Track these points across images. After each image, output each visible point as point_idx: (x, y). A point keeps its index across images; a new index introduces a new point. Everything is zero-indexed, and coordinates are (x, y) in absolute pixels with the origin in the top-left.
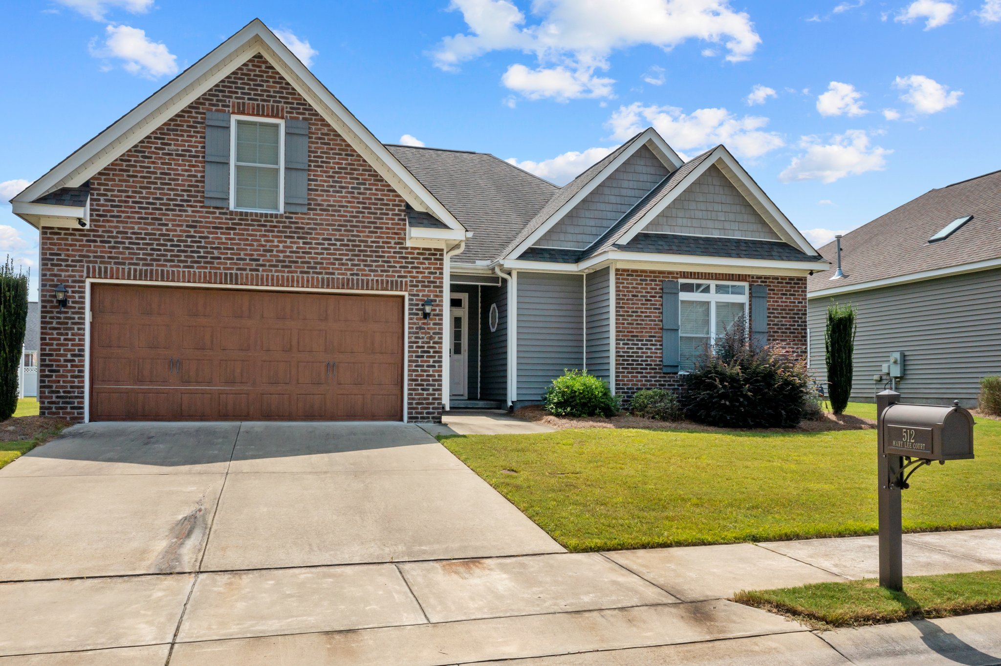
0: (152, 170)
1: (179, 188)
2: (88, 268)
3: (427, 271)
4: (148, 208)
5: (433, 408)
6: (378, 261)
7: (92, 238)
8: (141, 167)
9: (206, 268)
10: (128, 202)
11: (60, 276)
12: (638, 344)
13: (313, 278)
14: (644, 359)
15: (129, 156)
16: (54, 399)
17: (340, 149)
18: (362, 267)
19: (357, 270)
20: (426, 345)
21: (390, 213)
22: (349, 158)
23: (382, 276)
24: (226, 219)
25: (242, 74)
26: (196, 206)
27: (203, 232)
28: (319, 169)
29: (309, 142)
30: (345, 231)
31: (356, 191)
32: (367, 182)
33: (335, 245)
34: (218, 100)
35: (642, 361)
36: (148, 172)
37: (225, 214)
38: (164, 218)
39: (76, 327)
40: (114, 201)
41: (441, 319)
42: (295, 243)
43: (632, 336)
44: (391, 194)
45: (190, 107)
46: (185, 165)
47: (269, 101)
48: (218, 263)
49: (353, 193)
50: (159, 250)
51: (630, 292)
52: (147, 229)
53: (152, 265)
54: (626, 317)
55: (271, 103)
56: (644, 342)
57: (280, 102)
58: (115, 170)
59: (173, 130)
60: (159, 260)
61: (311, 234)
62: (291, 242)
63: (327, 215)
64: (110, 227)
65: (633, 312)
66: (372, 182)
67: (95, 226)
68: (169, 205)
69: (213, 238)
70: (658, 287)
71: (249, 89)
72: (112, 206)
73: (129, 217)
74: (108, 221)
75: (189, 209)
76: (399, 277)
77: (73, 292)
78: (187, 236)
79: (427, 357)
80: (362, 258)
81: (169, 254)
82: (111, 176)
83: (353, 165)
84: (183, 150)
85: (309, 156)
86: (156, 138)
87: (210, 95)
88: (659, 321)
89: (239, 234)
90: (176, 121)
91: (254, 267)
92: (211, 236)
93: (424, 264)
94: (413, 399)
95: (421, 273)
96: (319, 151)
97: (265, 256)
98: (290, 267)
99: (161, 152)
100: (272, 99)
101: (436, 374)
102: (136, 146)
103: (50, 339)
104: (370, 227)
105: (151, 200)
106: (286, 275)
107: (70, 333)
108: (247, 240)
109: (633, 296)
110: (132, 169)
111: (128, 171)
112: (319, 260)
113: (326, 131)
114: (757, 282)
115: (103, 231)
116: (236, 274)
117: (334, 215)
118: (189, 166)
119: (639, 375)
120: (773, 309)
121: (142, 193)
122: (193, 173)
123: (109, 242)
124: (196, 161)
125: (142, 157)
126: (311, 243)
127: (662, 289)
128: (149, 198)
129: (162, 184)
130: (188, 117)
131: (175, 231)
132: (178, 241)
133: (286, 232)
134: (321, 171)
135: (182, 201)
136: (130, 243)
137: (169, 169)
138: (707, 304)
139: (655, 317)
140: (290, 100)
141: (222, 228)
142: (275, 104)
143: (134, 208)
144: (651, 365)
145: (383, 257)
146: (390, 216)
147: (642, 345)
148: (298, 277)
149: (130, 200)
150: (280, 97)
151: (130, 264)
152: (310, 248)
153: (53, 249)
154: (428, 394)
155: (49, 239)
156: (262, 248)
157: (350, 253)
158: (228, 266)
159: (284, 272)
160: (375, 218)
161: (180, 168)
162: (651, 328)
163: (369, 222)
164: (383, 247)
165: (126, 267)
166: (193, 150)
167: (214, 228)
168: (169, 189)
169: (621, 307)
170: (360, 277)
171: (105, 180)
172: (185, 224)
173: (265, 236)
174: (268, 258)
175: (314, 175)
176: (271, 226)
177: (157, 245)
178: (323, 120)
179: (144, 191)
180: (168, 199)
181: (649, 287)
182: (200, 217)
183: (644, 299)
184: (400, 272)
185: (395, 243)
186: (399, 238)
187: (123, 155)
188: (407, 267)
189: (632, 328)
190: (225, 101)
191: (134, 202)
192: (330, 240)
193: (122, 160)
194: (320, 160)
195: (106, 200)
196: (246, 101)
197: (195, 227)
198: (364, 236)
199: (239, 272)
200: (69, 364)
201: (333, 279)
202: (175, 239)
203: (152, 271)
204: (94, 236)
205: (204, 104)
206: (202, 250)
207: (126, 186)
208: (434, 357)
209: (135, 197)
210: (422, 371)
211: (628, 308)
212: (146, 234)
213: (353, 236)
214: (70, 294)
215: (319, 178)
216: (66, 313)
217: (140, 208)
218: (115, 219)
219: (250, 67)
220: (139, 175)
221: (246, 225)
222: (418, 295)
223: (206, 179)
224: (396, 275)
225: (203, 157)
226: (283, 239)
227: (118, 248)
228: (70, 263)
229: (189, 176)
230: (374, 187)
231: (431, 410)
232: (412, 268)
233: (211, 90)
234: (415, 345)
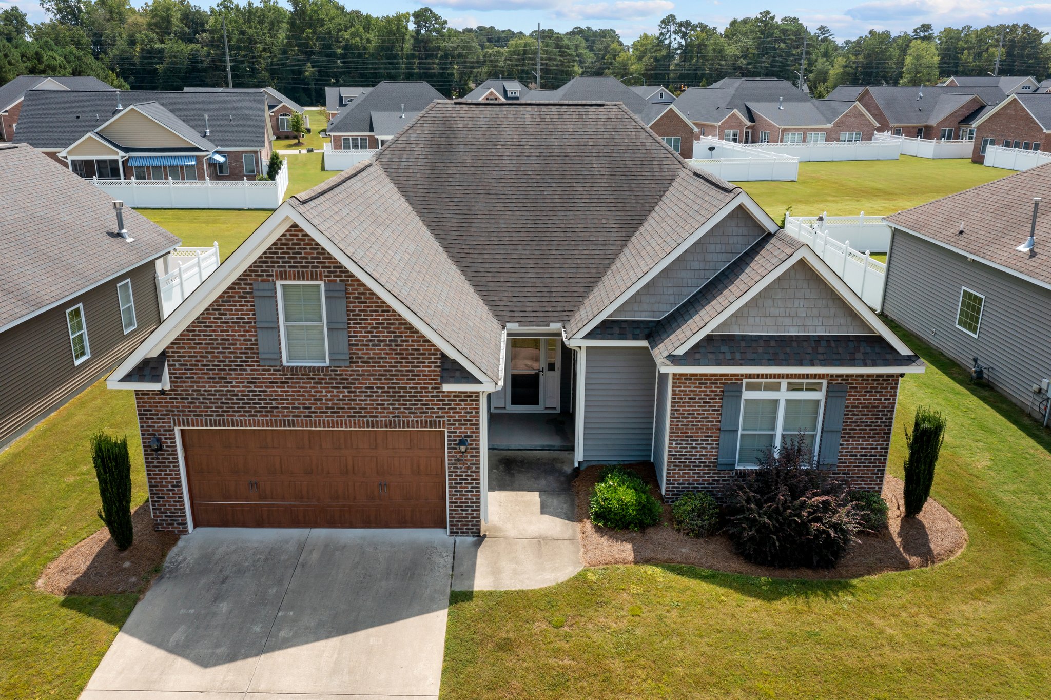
0: (214, 337)
1: (238, 351)
2: (174, 420)
3: (463, 411)
4: (214, 370)
5: (472, 525)
6: (417, 405)
7: (173, 396)
8: (204, 335)
9: (267, 416)
10: (198, 365)
11: (154, 427)
12: (692, 444)
13: (359, 421)
14: (698, 457)
15: (193, 327)
16: (164, 518)
17: (376, 307)
18: (402, 410)
19: (398, 413)
20: (464, 474)
21: (427, 361)
22: (386, 314)
23: (421, 417)
24: (280, 375)
25: (282, 244)
26: (253, 366)
27: (261, 387)
28: (358, 326)
29: (347, 302)
30: (385, 379)
31: (393, 344)
32: (404, 335)
33: (377, 392)
34: (262, 271)
35: (695, 459)
36: (210, 340)
37: (279, 370)
38: (228, 376)
39: (171, 465)
40: (186, 365)
41: (479, 452)
42: (341, 392)
43: (686, 437)
44: (427, 344)
45: (239, 279)
46: (240, 331)
47: (308, 267)
48: (277, 412)
49: (391, 345)
50: (228, 403)
51: (687, 395)
52: (216, 387)
53: (223, 416)
54: (681, 419)
55: (310, 269)
56: (699, 442)
57: (318, 267)
58: (184, 339)
59: (227, 301)
60: (228, 412)
61: (355, 384)
62: (337, 392)
63: (368, 367)
64: (186, 387)
65: (689, 414)
66: (408, 334)
67: (175, 386)
68: (231, 366)
69: (270, 391)
70: (719, 390)
71: (289, 258)
72: (186, 369)
73: (200, 378)
74: (184, 382)
75: (248, 368)
76: (436, 417)
77: (165, 439)
78: (249, 391)
79: (466, 483)
80: (402, 402)
81: (236, 406)
82: (181, 345)
83: (390, 320)
84: (237, 318)
85: (348, 315)
86: (214, 310)
87: (255, 267)
88: (717, 422)
89: (291, 387)
90: (229, 293)
91: (307, 414)
92: (268, 390)
93: (461, 405)
94: (454, 518)
95: (458, 413)
96: (357, 309)
97: (316, 404)
98: (339, 412)
99: (219, 321)
100: (310, 265)
101: (474, 498)
102: (198, 318)
103: (154, 474)
104: (408, 375)
105: (216, 363)
106: (335, 419)
107: (168, 469)
108: (300, 391)
109: (690, 399)
110: (197, 338)
111: (194, 340)
112: (363, 406)
113: (362, 291)
114: (837, 380)
115: (181, 391)
116: (293, 420)
117: (374, 367)
118: (244, 331)
119: (691, 472)
120: (852, 407)
121: (208, 357)
122: (248, 338)
123: (187, 399)
124: (249, 327)
125: (204, 326)
126: (355, 392)
127: (722, 391)
128: (214, 361)
129: (223, 348)
130: (238, 289)
131: (239, 387)
132: (242, 395)
133: (332, 383)
134: (360, 328)
135: (241, 361)
136: (204, 399)
137: (227, 335)
138: (776, 402)
139: (712, 418)
140: (327, 265)
141: (277, 383)
142: (314, 270)
143: (203, 370)
144: (705, 462)
145: (422, 400)
146: (427, 364)
147: (696, 444)
148: (346, 421)
149: (200, 364)
150: (318, 263)
151: (206, 415)
152: (354, 396)
153: (145, 407)
154: (466, 514)
155: (141, 398)
156: (312, 398)
157: (391, 399)
158: (286, 414)
159: (333, 417)
160: (412, 367)
161: (236, 334)
162: (707, 429)
163: (407, 371)
164: (422, 392)
165: (204, 418)
166: (246, 317)
167: (270, 383)
168: (230, 353)
169: (676, 410)
170: (401, 419)
171: (177, 348)
172: (246, 381)
173: (314, 387)
174: (319, 406)
175: (354, 332)
176: (319, 379)
177: (226, 399)
178: (358, 280)
179: (209, 356)
180: (230, 361)
181: (708, 390)
182: (258, 374)
183: (702, 401)
184: (438, 413)
185: (432, 388)
186: (436, 384)
187: (189, 327)
188: (445, 409)
189: (686, 429)
190: (268, 271)
191: (202, 365)
192: (372, 388)
193: (188, 331)
194: (358, 317)
195: (181, 365)
196: (288, 269)
197: (255, 383)
198: (403, 384)
199: (295, 418)
200: (171, 493)
201: (377, 421)
202: (240, 394)
203: (224, 420)
204: (175, 394)
205: (250, 275)
206: (262, 402)
207: (195, 352)
208: (472, 483)
209: (203, 361)
210: (461, 495)
211: (683, 410)
212: (215, 391)
213: (393, 383)
214: (163, 440)
215: (359, 335)
216: (163, 454)
217: (208, 370)
218: (189, 380)
219: (288, 237)
220: (204, 342)
221: (297, 379)
222: (456, 432)
223: (259, 342)
224: (434, 415)
225: (255, 323)
226: (330, 389)
227: (195, 403)
228: (159, 416)
229: (245, 340)
230: (410, 339)
231: (470, 527)
232: (449, 409)
233: (255, 262)
234: (454, 474)
